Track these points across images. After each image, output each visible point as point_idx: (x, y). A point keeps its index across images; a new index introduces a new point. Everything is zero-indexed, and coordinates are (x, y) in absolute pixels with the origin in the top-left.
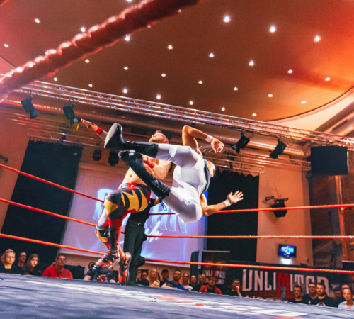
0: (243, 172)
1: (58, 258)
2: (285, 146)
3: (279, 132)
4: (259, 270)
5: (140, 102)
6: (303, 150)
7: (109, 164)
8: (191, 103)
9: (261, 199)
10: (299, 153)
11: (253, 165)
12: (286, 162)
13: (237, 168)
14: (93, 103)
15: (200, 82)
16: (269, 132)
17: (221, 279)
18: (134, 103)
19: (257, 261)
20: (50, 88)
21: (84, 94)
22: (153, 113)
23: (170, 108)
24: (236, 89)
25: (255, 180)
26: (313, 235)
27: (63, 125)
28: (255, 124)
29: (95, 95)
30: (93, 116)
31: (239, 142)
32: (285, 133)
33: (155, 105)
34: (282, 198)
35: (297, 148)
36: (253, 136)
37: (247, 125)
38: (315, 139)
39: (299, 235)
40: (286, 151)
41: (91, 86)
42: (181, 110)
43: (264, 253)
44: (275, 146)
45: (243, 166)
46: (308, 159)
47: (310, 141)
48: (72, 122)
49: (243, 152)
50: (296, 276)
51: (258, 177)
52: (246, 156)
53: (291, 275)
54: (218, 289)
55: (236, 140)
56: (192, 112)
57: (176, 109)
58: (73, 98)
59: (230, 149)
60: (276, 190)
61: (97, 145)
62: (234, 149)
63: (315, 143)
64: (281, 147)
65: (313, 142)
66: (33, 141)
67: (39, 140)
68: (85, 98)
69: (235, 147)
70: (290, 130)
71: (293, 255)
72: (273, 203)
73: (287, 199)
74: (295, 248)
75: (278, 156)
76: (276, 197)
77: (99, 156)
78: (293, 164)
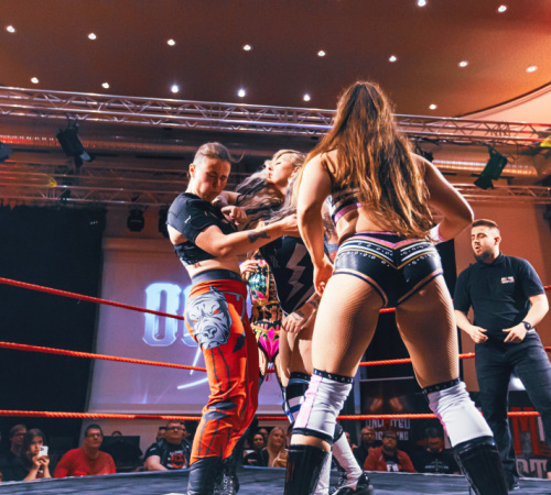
1: (86, 435)
2: (505, 162)
3: (489, 135)
5: (207, 107)
6: (535, 165)
7: (160, 235)
8: (307, 98)
10: (527, 171)
12: (503, 192)
14: (116, 120)
15: (322, 54)
16: (470, 137)
17: (403, 430)
18: (197, 110)
20: (27, 98)
21: (95, 103)
22: (236, 125)
23: (270, 111)
24: (393, 59)
27: (62, 169)
28: (441, 125)
29: (118, 101)
30: (119, 145)
32: (503, 136)
33: (238, 109)
35: (523, 163)
36: (439, 150)
37: (424, 127)
40: (506, 171)
41: (106, 86)
42: (290, 112)
44: (484, 165)
48: (79, 162)
56: (314, 114)
57: (282, 112)
58: (73, 114)
61: (134, 200)
64: (497, 163)
66: (8, 206)
67: (20, 204)
68: (98, 111)
70: (512, 127)
75: (493, 181)
77: (140, 221)
78: (516, 194)
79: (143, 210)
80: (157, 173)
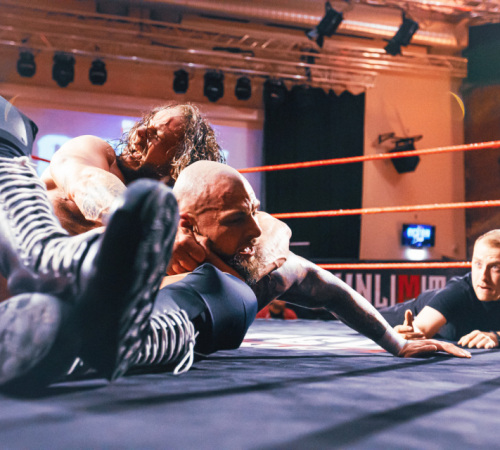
0: (335, 88)
2: (416, 28)
4: (364, 272)
6: (455, 33)
7: (54, 83)
9: (369, 139)
10: (446, 40)
11: (353, 71)
12: (420, 61)
13: (321, 80)
19: (362, 256)
25: (357, 102)
26: (467, 200)
31: (323, 22)
34: (411, 134)
35: (443, 31)
36: (349, 9)
38: (480, 8)
39: (433, 203)
40: (418, 37)
43: (374, 240)
44: (396, 29)
45: (333, 74)
46: (463, 53)
47: (468, 13)
49: (330, 44)
50: (432, 279)
51: (362, 96)
52: (339, 52)
53: (424, 279)
54: (290, 312)
55: (315, 19)
59: (306, 40)
60: (399, 120)
61: (24, 41)
62: (310, 38)
63: (478, 18)
64: (408, 27)
65: (475, 15)
69: (313, 34)
71: (428, 243)
72: (393, 146)
73: (420, 137)
74: (433, 230)
75: (402, 48)
76: (399, 134)
77: (30, 66)
78: (433, 64)
79: (34, 53)
80: (51, 14)
